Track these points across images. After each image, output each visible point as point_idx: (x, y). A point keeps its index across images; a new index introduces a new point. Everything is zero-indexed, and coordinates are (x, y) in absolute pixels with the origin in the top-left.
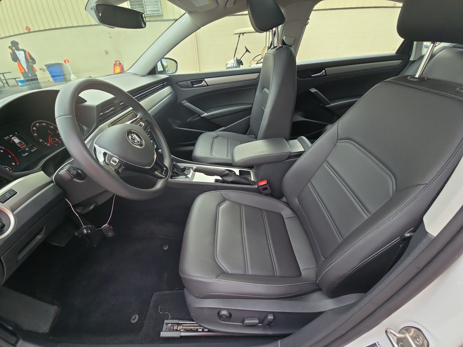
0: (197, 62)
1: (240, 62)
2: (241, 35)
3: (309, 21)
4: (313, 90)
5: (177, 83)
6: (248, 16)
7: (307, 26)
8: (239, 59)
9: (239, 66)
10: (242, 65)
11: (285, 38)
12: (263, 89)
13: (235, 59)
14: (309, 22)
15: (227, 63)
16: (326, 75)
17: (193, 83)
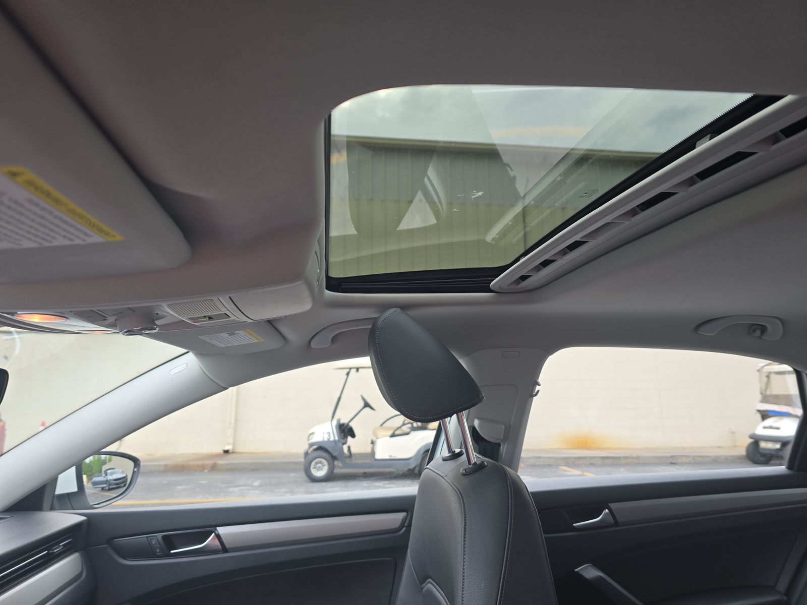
0: (230, 424)
1: (346, 431)
2: (353, 371)
3: (538, 388)
4: (590, 572)
5: (110, 541)
6: (371, 370)
7: (534, 398)
8: (343, 424)
9: (343, 441)
10: (353, 436)
11: (480, 425)
12: (423, 580)
13: (335, 422)
14: (538, 391)
15: (311, 432)
16: (616, 523)
17: (170, 542)
